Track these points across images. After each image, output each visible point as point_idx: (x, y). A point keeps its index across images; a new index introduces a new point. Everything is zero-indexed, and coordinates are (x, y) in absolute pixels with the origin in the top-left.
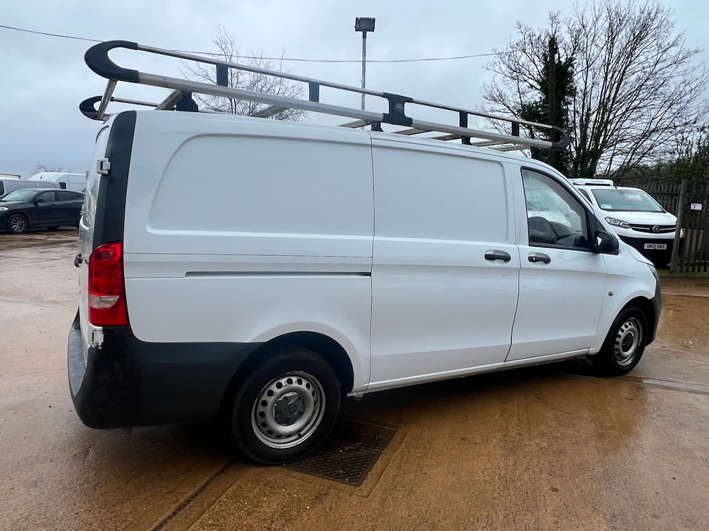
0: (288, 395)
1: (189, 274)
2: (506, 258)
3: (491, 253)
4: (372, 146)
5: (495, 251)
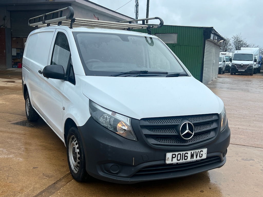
0: (28, 101)
1: (24, 66)
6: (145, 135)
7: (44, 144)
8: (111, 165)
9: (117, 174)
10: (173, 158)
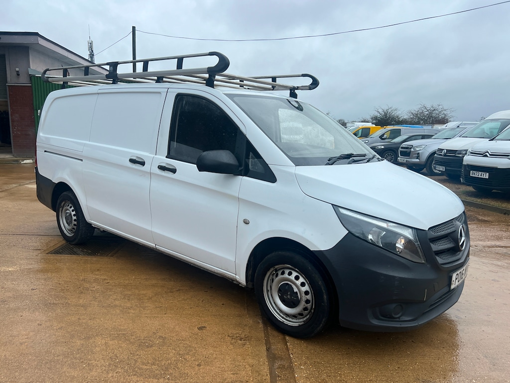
0: (68, 211)
1: (45, 151)
2: (143, 164)
3: (134, 158)
4: (98, 94)
5: (137, 157)
6: (435, 252)
7: (154, 282)
8: (394, 306)
9: (399, 318)
10: (456, 279)
